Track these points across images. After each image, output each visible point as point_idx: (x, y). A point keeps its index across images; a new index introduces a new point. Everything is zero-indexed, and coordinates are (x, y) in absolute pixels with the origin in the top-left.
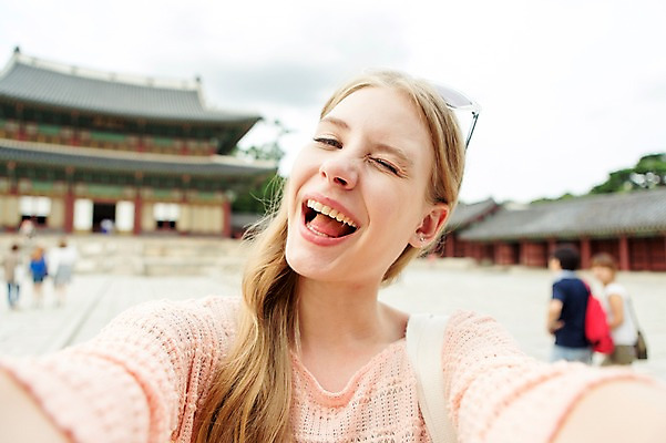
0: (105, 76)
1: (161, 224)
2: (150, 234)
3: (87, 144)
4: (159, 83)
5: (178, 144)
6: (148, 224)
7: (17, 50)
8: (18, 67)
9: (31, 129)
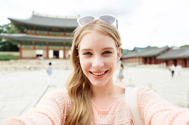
0: (55, 17)
2: (68, 59)
3: (51, 35)
4: (69, 18)
6: (67, 56)
7: (33, 12)
8: (34, 16)
9: (38, 32)
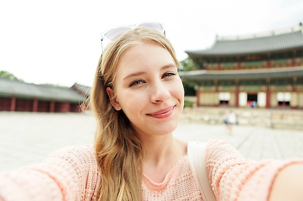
0: (251, 37)
1: (280, 103)
2: (275, 108)
3: (244, 68)
4: (277, 33)
5: (289, 61)
6: (274, 103)
8: (218, 43)
9: (222, 65)
